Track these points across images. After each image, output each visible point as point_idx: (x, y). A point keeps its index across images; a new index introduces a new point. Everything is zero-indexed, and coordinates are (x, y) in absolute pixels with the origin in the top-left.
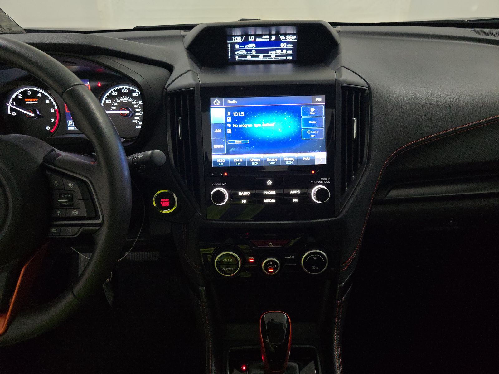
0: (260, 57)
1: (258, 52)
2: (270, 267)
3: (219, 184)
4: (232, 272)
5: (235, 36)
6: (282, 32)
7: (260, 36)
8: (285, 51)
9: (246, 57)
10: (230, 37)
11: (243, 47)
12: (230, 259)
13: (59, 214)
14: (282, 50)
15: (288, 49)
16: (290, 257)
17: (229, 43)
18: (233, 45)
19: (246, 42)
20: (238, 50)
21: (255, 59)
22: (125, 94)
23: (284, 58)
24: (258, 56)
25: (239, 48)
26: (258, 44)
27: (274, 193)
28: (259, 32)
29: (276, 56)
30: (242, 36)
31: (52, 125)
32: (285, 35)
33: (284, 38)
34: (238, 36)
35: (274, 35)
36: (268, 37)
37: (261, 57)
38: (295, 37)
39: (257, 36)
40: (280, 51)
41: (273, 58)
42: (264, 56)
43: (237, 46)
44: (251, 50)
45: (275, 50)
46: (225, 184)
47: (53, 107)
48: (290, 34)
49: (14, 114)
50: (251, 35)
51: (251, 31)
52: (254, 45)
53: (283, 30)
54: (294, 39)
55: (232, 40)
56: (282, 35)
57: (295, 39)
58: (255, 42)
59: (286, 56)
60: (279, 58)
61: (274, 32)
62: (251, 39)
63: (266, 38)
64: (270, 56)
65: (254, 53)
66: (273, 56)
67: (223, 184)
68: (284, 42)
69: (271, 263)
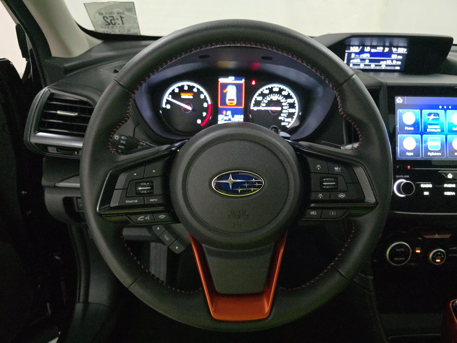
0: (371, 66)
1: (371, 61)
2: (437, 258)
3: (402, 176)
4: (402, 262)
5: (353, 46)
6: (395, 44)
7: (375, 47)
8: (394, 62)
9: (359, 65)
10: (349, 46)
11: (358, 56)
12: (403, 250)
13: (320, 197)
14: (392, 60)
15: (397, 60)
16: (453, 248)
17: (347, 52)
18: (350, 54)
19: (362, 52)
20: (353, 59)
21: (367, 68)
22: (276, 93)
23: (393, 68)
24: (370, 65)
25: (355, 57)
26: (372, 54)
27: (454, 186)
28: (374, 44)
29: (386, 66)
30: (359, 46)
31: (202, 119)
32: (397, 47)
33: (396, 50)
34: (356, 46)
35: (387, 47)
36: (382, 48)
37: (373, 66)
38: (405, 50)
39: (372, 47)
40: (390, 61)
41: (383, 67)
42: (376, 65)
43: (353, 55)
44: (364, 60)
45: (386, 60)
46: (408, 176)
47: (207, 102)
48: (401, 47)
49: (168, 107)
50: (367, 46)
51: (368, 42)
52: (368, 55)
53: (396, 42)
54: (404, 52)
55: (349, 49)
56: (394, 47)
57: (406, 52)
58: (370, 52)
59: (395, 66)
60: (389, 68)
61: (387, 44)
62: (367, 49)
63: (380, 49)
64: (380, 65)
65: (367, 62)
66: (383, 65)
67: (406, 176)
68: (394, 54)
69: (439, 253)
